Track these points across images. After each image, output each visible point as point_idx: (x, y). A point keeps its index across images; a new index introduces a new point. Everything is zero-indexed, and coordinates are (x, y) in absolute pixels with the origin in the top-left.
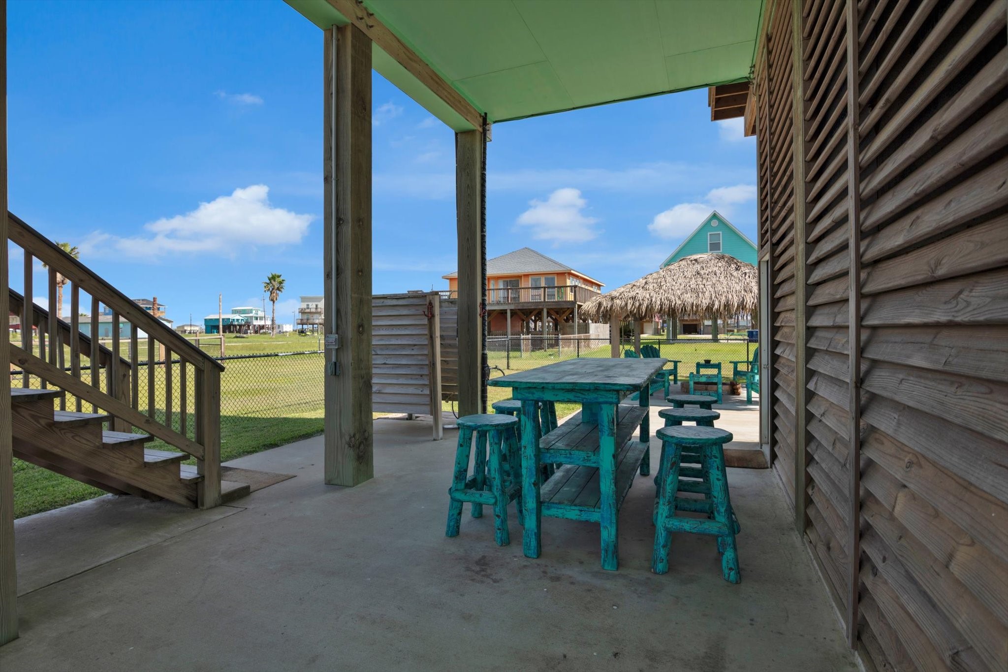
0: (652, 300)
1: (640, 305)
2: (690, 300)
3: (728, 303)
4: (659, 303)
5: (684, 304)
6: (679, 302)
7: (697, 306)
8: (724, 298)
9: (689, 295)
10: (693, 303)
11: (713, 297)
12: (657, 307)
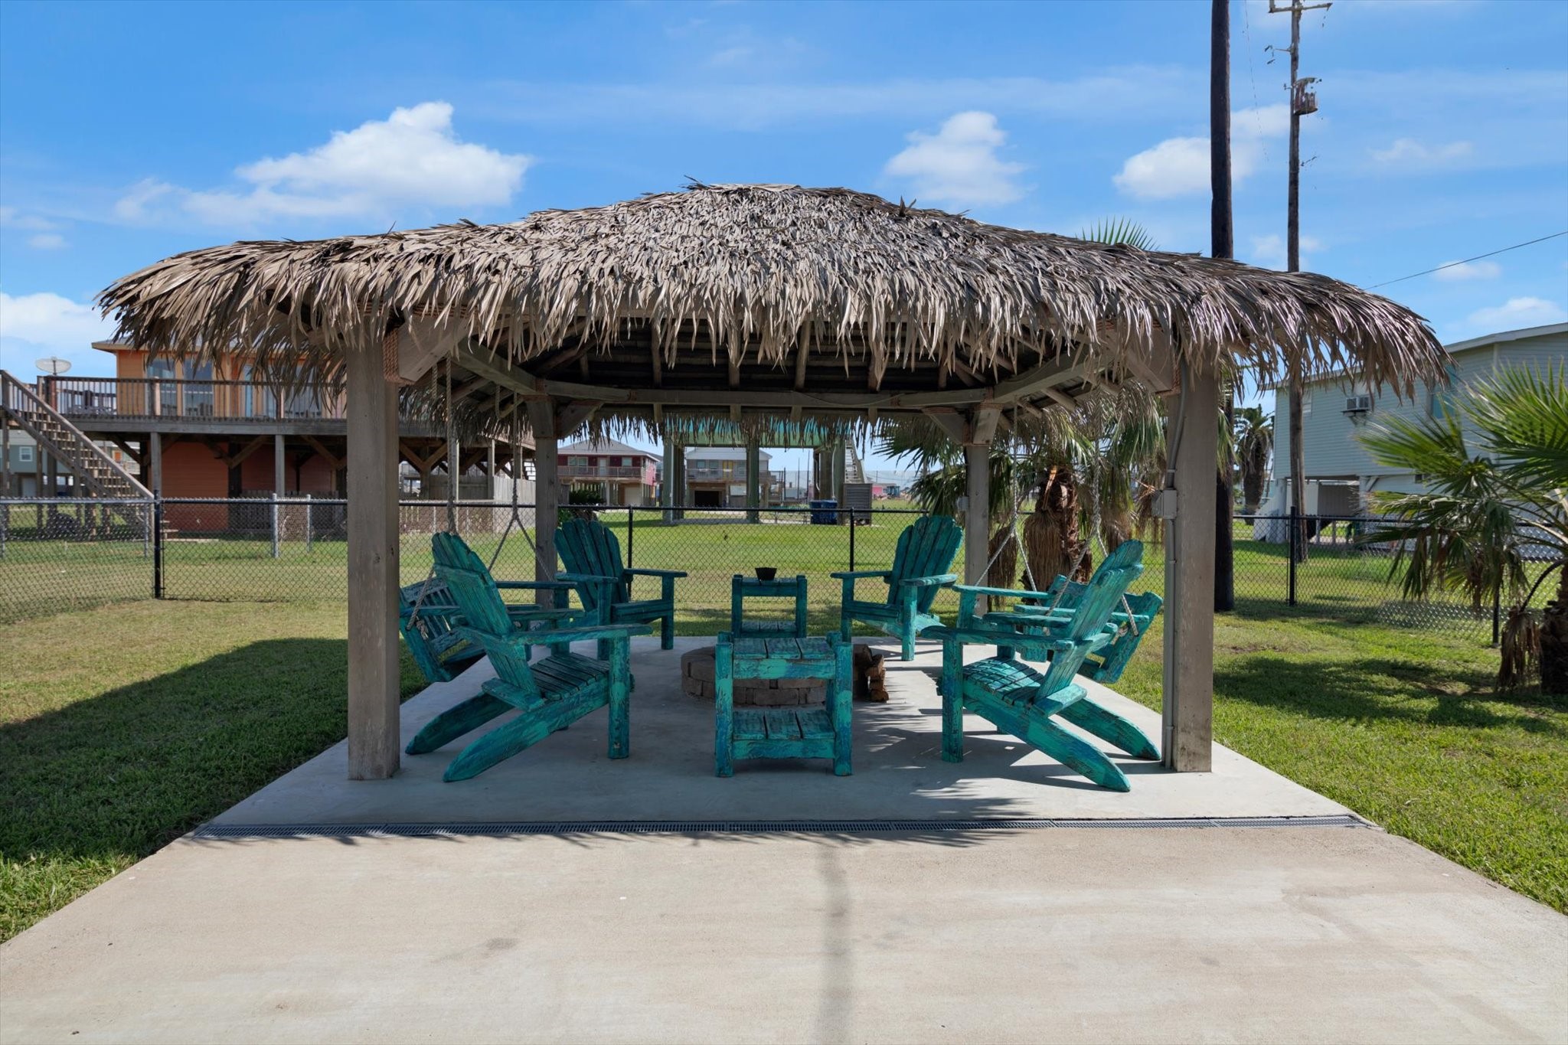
0: (535, 276)
1: (471, 291)
2: (729, 287)
3: (901, 303)
4: (570, 284)
5: (698, 299)
6: (671, 288)
7: (762, 310)
8: (880, 284)
9: (721, 267)
10: (740, 300)
11: (834, 278)
12: (560, 303)
